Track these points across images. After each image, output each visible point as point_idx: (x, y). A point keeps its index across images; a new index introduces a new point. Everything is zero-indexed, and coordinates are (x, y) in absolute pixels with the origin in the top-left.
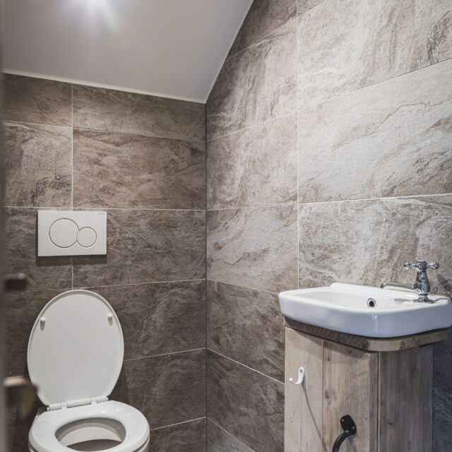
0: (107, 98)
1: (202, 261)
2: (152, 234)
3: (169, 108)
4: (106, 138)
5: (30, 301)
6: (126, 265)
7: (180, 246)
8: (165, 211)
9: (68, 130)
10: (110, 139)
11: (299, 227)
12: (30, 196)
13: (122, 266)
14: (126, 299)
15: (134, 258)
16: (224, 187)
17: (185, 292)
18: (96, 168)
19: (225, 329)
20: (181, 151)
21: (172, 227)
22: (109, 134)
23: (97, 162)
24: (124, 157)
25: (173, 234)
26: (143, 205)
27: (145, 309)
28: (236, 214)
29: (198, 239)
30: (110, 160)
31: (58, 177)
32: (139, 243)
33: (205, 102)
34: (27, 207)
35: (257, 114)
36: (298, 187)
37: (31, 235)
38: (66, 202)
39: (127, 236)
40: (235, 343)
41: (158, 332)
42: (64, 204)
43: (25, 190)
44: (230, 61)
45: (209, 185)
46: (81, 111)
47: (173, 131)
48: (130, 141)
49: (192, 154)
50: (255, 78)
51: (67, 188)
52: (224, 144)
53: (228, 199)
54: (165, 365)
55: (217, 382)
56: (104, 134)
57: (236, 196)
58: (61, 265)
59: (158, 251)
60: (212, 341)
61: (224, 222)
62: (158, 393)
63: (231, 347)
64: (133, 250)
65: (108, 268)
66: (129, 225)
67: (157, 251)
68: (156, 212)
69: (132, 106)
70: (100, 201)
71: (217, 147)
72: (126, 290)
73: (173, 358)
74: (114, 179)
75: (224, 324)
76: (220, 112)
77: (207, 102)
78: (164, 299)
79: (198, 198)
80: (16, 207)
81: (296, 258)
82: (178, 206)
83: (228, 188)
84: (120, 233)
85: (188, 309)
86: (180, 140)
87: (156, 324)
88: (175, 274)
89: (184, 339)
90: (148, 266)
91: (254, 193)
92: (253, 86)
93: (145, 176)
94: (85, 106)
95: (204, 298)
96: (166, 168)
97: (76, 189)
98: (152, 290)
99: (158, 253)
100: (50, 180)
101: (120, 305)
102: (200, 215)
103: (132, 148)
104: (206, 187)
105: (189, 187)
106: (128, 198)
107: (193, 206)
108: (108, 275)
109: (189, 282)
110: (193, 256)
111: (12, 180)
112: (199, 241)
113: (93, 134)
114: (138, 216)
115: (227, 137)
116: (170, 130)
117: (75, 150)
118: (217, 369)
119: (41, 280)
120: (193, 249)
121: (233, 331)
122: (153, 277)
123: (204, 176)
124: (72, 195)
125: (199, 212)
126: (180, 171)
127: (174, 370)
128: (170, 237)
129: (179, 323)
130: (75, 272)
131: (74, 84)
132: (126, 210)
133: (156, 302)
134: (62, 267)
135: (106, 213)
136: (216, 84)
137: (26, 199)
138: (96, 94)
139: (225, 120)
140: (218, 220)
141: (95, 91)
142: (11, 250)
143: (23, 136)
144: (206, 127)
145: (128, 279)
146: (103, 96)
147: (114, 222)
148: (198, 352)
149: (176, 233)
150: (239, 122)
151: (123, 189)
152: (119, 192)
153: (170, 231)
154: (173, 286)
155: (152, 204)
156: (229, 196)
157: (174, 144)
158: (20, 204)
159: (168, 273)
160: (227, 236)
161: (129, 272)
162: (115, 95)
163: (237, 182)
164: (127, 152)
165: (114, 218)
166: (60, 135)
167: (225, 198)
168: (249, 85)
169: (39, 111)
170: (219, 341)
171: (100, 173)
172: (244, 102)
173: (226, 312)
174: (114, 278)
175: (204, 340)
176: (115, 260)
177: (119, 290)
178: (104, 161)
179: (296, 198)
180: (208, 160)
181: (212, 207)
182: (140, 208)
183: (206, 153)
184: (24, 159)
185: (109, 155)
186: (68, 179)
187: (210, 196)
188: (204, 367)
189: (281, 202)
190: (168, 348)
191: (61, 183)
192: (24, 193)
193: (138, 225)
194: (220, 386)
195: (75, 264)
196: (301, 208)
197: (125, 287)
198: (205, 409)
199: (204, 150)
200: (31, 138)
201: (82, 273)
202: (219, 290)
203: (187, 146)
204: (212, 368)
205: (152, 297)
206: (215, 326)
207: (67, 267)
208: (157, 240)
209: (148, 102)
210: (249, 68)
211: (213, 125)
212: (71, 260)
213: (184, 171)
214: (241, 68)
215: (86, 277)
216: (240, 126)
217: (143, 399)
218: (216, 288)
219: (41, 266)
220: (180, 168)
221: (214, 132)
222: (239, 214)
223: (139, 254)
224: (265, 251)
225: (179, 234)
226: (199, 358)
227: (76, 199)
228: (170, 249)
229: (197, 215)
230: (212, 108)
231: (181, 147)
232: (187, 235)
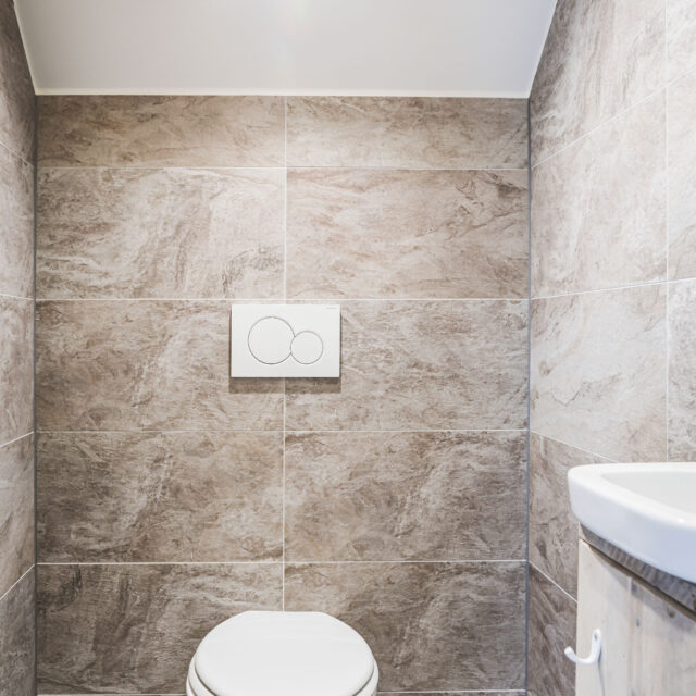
0: (344, 112)
1: (519, 395)
2: (422, 342)
3: (456, 116)
4: (342, 179)
5: (221, 447)
6: (374, 398)
7: (476, 365)
8: (448, 303)
9: (280, 173)
10: (347, 181)
11: (668, 330)
12: (221, 282)
13: (366, 399)
14: (374, 456)
15: (388, 385)
16: (555, 254)
17: (486, 452)
18: (324, 232)
19: (553, 529)
20: (478, 192)
21: (461, 331)
22: (346, 172)
23: (326, 222)
24: (371, 210)
25: (462, 345)
26: (406, 292)
27: (406, 476)
28: (571, 306)
29: (513, 354)
30: (348, 217)
31: (263, 250)
32: (398, 359)
33: (527, 95)
34: (216, 300)
35: (603, 103)
36: (668, 245)
37: (222, 343)
38: (276, 290)
39: (376, 346)
40: (568, 558)
41: (432, 519)
42: (272, 293)
43: (213, 274)
44: (562, 9)
45: (533, 251)
46: (300, 139)
47: (463, 156)
48: (383, 181)
49: (501, 196)
50: (598, 32)
51: (277, 267)
52: (554, 169)
53: (560, 277)
54: (445, 581)
55: (542, 629)
56: (338, 173)
57: (571, 271)
58: (266, 392)
59: (434, 374)
60: (536, 548)
61: (554, 322)
62: (430, 629)
63: (562, 565)
64: (386, 370)
65: (343, 400)
66: (382, 328)
67: (430, 374)
68: (430, 304)
69: (387, 120)
70: (330, 286)
71: (545, 177)
72: (374, 440)
73: (460, 570)
74: (355, 248)
75: (553, 519)
76: (548, 110)
77: (531, 95)
78: (443, 460)
79: (511, 276)
80: (201, 300)
81: (664, 398)
82: (471, 292)
83: (560, 255)
84: (364, 342)
85: (491, 483)
86: (476, 172)
87: (429, 505)
88: (467, 417)
89: (482, 538)
90: (414, 400)
91: (597, 263)
92: (596, 48)
93: (410, 241)
94: (305, 130)
95: (523, 466)
96: (448, 225)
97: (291, 268)
98: (423, 443)
99: (432, 378)
100: (251, 255)
101: (364, 465)
102: (516, 308)
103: (385, 194)
104: (529, 254)
105: (495, 257)
106: (380, 281)
107: (502, 290)
108: (342, 413)
109: (495, 433)
110: (502, 386)
111: (196, 258)
112: (515, 357)
113: (319, 175)
114: (397, 312)
115: (558, 156)
116: (456, 155)
117: (290, 203)
118: (542, 605)
119: (236, 415)
120: (502, 372)
121: (565, 536)
122: (423, 421)
123: (526, 235)
124: (285, 278)
125: (517, 302)
126: (475, 227)
127: (463, 593)
128: (456, 349)
129: (473, 507)
130: (288, 405)
131: (289, 97)
132: (374, 301)
133: (429, 467)
134: (268, 395)
135: (338, 307)
136: (543, 58)
137: (215, 287)
138: (324, 108)
139: (555, 125)
140: (547, 317)
141: (323, 102)
142: (193, 367)
143: (212, 189)
144: (530, 142)
145: (378, 421)
146: (337, 108)
147: (352, 321)
148: (511, 567)
149: (468, 341)
150: (576, 124)
151: (370, 265)
152: (362, 271)
153: (456, 338)
154: (460, 440)
155: (422, 289)
156: (561, 270)
157: (465, 180)
158: (207, 294)
159: (452, 415)
160: (557, 348)
161: (380, 410)
162: (357, 105)
163: (573, 243)
164: (376, 201)
165: (354, 315)
166: (265, 181)
167: (556, 275)
168: (589, 49)
169: (235, 146)
170: (545, 550)
171: (330, 240)
172: (583, 84)
173: (556, 496)
174: (354, 417)
175: (524, 546)
176: (355, 387)
177: (363, 440)
178: (338, 218)
179: (664, 271)
180: (533, 202)
181: (537, 292)
182: (401, 298)
183: (529, 191)
184: (213, 225)
185: (347, 208)
186: (278, 252)
187: (534, 271)
188: (523, 596)
189: (639, 279)
190: (451, 552)
191: (268, 260)
192: (212, 277)
193: (397, 327)
194: (545, 637)
195: (288, 390)
196: (673, 291)
197: (372, 435)
198: (523, 675)
199: (526, 187)
200: (224, 190)
201: (300, 407)
202: (546, 452)
203: (492, 180)
204: (534, 599)
205: (422, 457)
206: (541, 522)
207: (276, 396)
208: (432, 355)
209: (416, 109)
210: (590, 15)
211: (538, 136)
212: (283, 385)
213: (482, 228)
214: (578, 18)
215: (306, 415)
216: (577, 132)
217: (403, 635)
218: (542, 447)
219: (237, 392)
220: (476, 223)
221: (541, 149)
222: (575, 305)
223: (398, 379)
224: (614, 380)
225: (473, 343)
226: (512, 578)
227: (290, 285)
228: (456, 371)
229: (510, 309)
230: (538, 104)
231: (477, 184)
232: (490, 346)
